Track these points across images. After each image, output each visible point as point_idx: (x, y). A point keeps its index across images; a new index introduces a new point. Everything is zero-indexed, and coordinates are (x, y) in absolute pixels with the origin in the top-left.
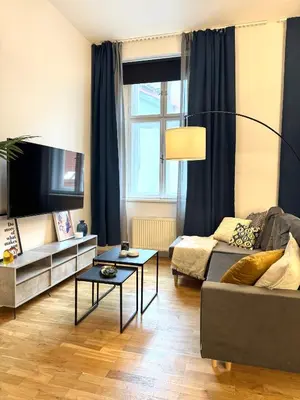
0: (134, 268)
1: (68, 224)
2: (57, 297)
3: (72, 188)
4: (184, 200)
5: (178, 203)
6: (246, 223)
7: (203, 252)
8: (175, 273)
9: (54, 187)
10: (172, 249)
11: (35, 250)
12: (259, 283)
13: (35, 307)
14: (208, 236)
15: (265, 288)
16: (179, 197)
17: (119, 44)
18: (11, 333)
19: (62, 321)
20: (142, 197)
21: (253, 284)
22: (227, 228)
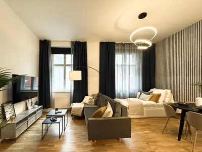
0: (61, 116)
1: (31, 103)
2: (31, 131)
3: (30, 89)
4: (73, 91)
5: (71, 93)
6: (92, 97)
7: (81, 108)
8: (72, 115)
9: (21, 89)
10: (71, 108)
11: (20, 114)
12: (103, 116)
13: (22, 136)
14: (81, 102)
15: (105, 117)
16: (71, 91)
17: (50, 41)
18: (16, 149)
19: (36, 139)
20: (58, 91)
21: (101, 117)
22: (86, 99)
